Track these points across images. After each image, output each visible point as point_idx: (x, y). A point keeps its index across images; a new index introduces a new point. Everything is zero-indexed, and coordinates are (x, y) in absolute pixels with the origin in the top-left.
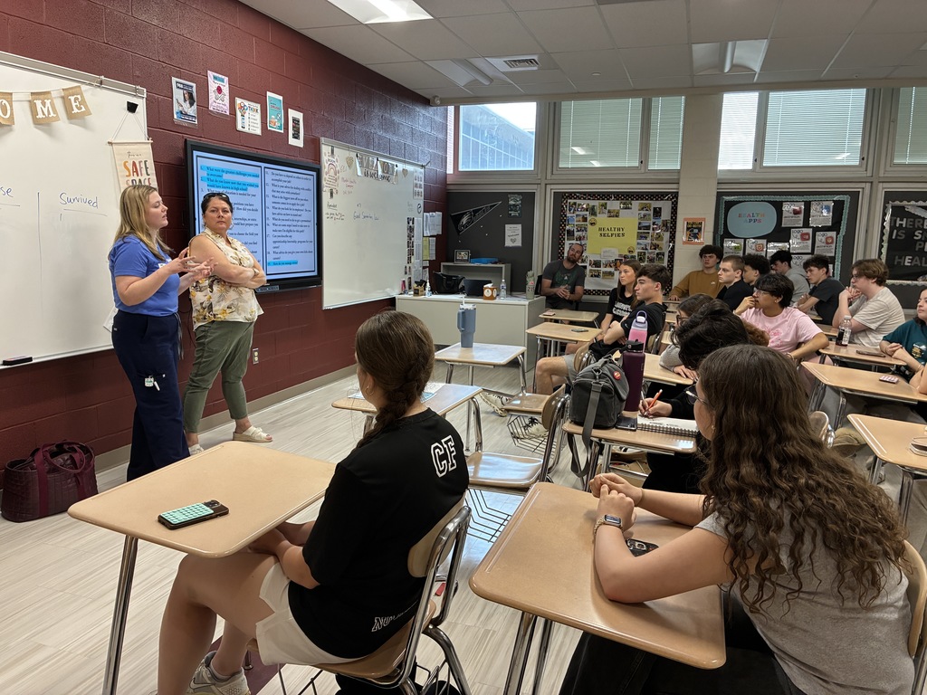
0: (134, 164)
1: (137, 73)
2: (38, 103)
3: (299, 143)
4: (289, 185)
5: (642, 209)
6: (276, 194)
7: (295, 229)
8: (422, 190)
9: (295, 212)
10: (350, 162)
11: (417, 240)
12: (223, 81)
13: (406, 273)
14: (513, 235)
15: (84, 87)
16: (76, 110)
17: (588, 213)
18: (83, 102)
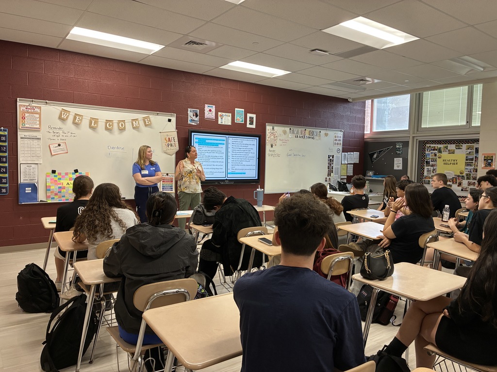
0: (169, 138)
1: (174, 109)
2: (134, 122)
3: (254, 126)
4: (242, 143)
5: (468, 149)
6: (234, 147)
7: (245, 160)
8: (341, 142)
9: (245, 154)
10: (285, 132)
11: (335, 166)
12: (212, 107)
13: (326, 181)
14: (398, 164)
15: (150, 116)
16: (147, 123)
17: (437, 151)
18: (150, 121)
